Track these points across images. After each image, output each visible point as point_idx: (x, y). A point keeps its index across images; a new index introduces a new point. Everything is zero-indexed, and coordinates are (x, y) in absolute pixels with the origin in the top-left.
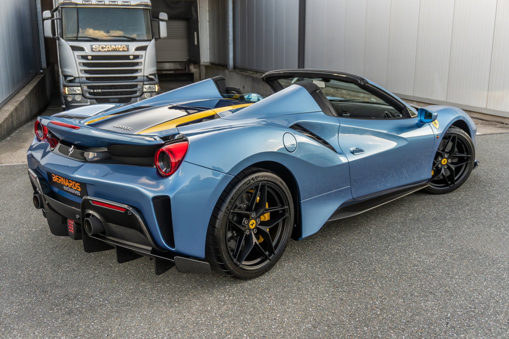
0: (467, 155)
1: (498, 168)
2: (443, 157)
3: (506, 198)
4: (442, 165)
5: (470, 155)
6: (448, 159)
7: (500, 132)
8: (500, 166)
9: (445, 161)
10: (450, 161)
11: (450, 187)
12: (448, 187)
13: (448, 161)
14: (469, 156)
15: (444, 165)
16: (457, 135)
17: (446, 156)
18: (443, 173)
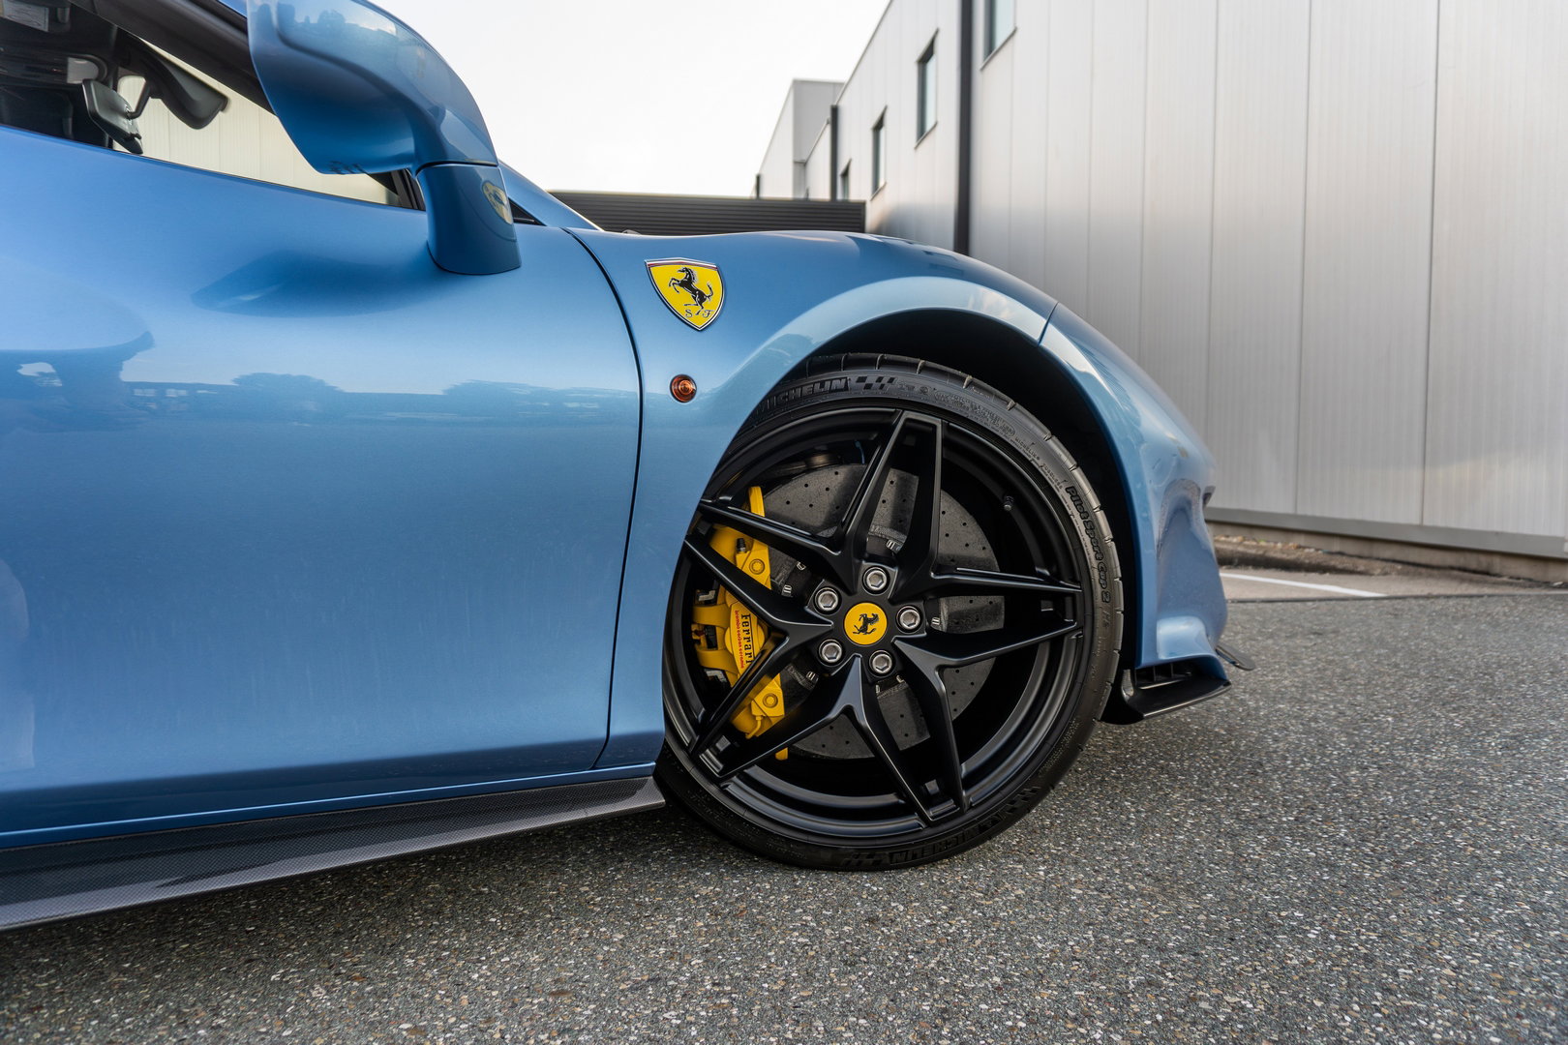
0: (1048, 580)
1: (1398, 718)
2: (850, 591)
3: (1368, 959)
4: (849, 648)
5: (1074, 580)
6: (892, 603)
7: (1466, 593)
8: (1416, 705)
9: (867, 621)
10: (910, 619)
11: (923, 817)
12: (913, 820)
13: (894, 625)
14: (1067, 587)
15: (867, 652)
16: (937, 422)
17: (875, 578)
18: (848, 711)
